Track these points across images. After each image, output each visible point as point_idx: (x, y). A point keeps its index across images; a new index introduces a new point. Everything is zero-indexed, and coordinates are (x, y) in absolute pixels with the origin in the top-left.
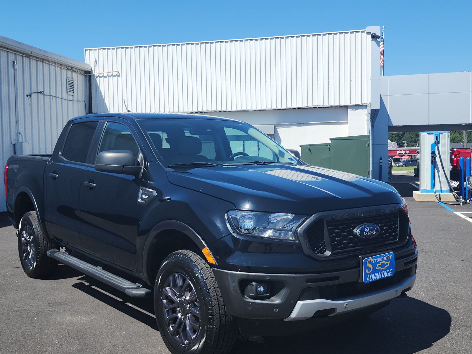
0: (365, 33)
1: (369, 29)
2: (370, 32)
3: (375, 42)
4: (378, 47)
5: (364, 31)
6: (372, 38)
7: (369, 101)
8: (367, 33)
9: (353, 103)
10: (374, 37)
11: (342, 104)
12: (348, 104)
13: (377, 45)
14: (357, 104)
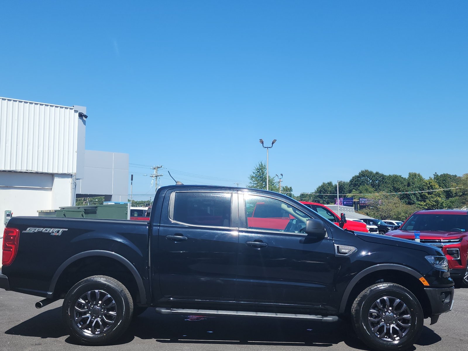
0: (73, 110)
1: (76, 108)
2: (78, 111)
3: (81, 120)
4: (84, 125)
5: (72, 109)
6: (79, 116)
7: (75, 171)
8: (75, 111)
9: (61, 172)
10: (81, 115)
11: (50, 171)
12: (55, 172)
13: (83, 123)
14: (64, 173)
